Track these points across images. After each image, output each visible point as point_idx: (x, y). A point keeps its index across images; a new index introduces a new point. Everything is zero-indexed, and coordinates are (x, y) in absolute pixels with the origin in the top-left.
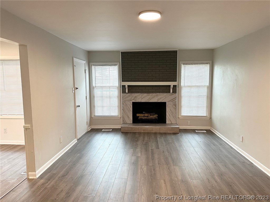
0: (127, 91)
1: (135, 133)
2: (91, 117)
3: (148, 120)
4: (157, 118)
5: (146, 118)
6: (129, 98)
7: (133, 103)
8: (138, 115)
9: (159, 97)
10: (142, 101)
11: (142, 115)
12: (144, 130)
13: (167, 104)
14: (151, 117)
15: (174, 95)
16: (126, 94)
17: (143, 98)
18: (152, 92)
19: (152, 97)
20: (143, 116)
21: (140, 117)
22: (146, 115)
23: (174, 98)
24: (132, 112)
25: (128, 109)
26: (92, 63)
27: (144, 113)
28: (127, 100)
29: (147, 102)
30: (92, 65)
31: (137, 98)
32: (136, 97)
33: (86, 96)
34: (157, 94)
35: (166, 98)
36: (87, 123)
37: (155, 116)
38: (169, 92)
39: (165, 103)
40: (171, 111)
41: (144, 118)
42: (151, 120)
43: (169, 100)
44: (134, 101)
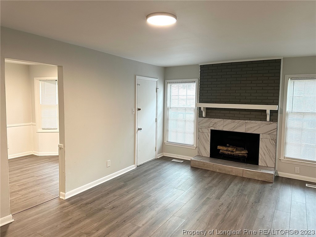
0: (204, 115)
1: (206, 171)
2: (163, 143)
3: (232, 156)
4: (246, 155)
5: (229, 153)
6: (207, 124)
7: (212, 130)
8: (219, 147)
9: (249, 126)
10: (224, 130)
11: (225, 148)
12: (220, 169)
13: (261, 137)
14: (237, 152)
15: (273, 125)
16: (204, 118)
17: (225, 125)
18: (239, 119)
19: (238, 124)
20: (226, 150)
21: (221, 151)
22: (230, 149)
23: (273, 129)
24: (209, 143)
25: (205, 138)
26: (168, 81)
27: (228, 146)
28: (204, 127)
29: (231, 131)
30: (168, 83)
31: (217, 125)
32: (215, 123)
33: (156, 118)
34: (247, 121)
35: (259, 128)
36: (156, 149)
37: (243, 152)
38: (265, 120)
39: (258, 136)
40: (267, 147)
41: (227, 153)
42: (237, 157)
43: (265, 132)
44: (213, 129)
